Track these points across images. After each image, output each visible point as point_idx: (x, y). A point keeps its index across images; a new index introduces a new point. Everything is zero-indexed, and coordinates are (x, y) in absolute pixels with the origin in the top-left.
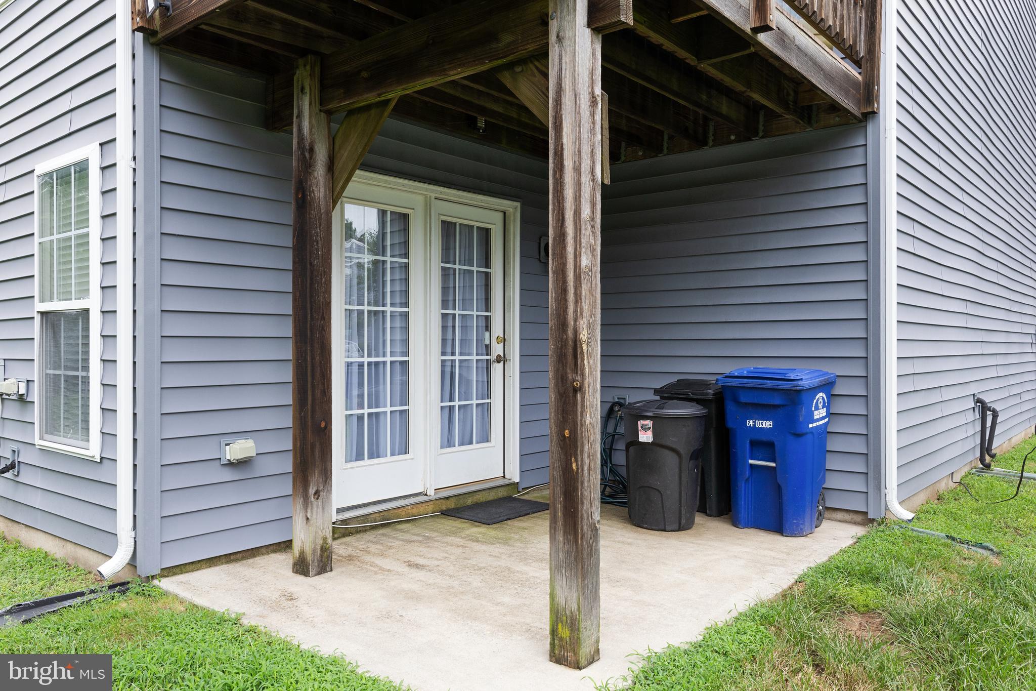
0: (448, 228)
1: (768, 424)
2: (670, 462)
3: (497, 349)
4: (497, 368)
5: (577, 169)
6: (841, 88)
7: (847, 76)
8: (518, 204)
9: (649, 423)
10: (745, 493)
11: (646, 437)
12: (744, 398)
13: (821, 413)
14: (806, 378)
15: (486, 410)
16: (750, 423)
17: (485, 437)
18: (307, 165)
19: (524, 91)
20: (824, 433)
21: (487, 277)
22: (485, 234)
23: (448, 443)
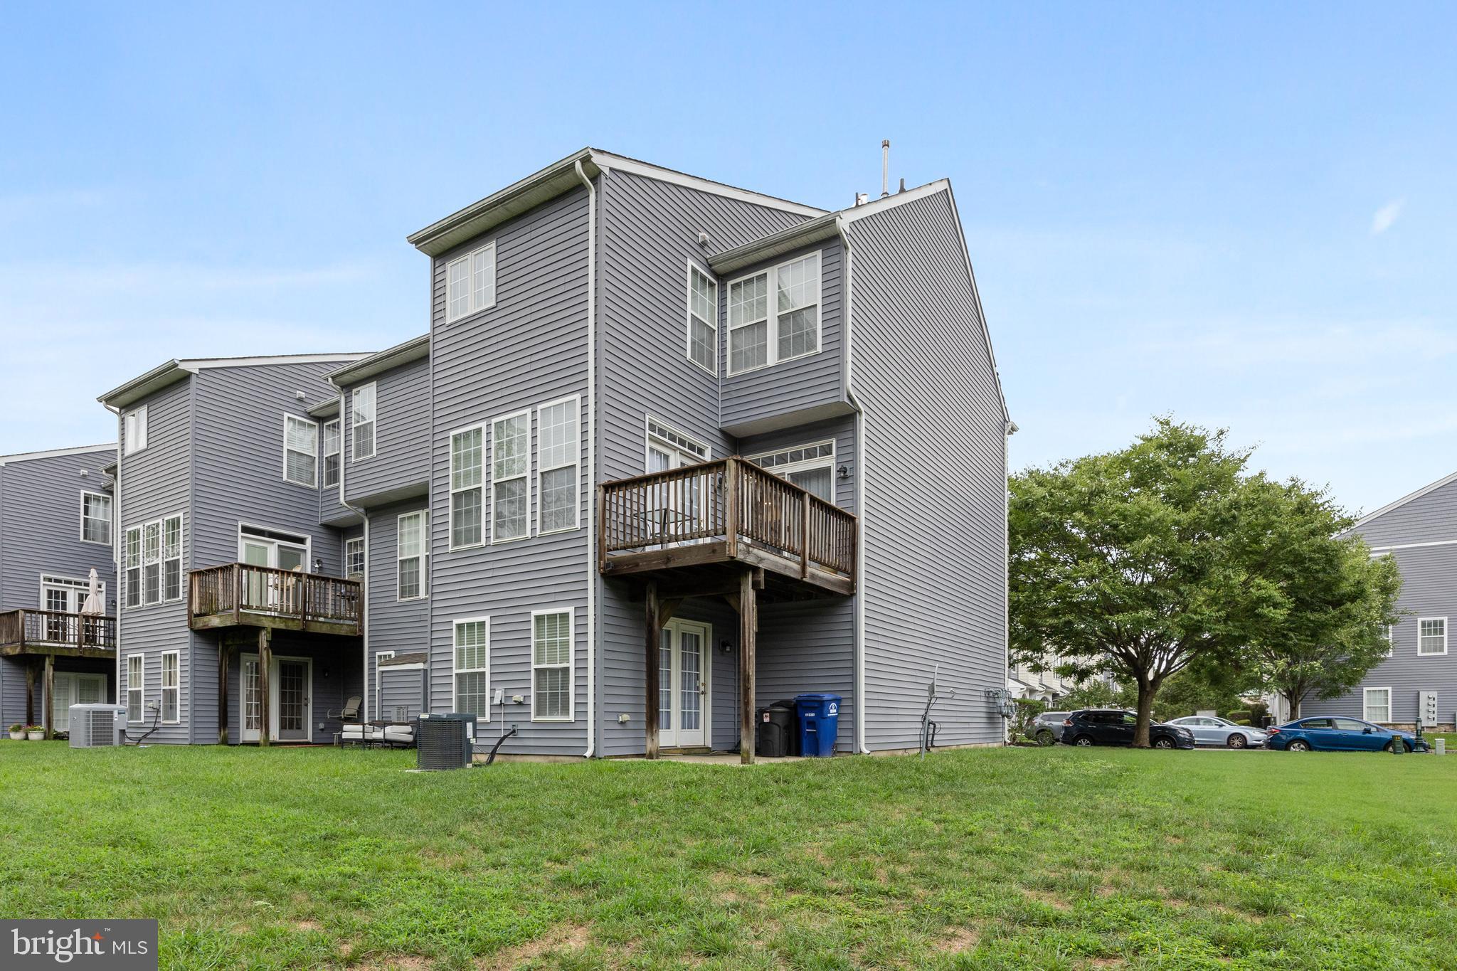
0: (684, 634)
1: (813, 715)
2: (776, 730)
3: (702, 689)
4: (702, 697)
5: (749, 628)
6: (839, 586)
7: (843, 582)
8: (711, 625)
9: (768, 714)
10: (805, 743)
11: (766, 720)
12: (804, 705)
13: (833, 711)
14: (827, 697)
15: (697, 715)
16: (807, 715)
17: (697, 727)
18: (652, 618)
19: (732, 602)
20: (835, 719)
21: (698, 657)
22: (697, 637)
23: (683, 727)
